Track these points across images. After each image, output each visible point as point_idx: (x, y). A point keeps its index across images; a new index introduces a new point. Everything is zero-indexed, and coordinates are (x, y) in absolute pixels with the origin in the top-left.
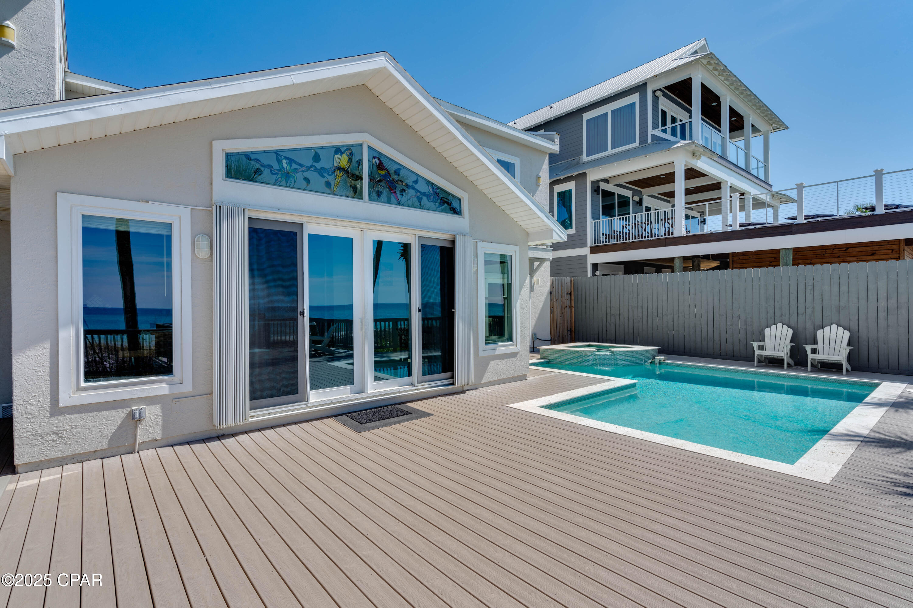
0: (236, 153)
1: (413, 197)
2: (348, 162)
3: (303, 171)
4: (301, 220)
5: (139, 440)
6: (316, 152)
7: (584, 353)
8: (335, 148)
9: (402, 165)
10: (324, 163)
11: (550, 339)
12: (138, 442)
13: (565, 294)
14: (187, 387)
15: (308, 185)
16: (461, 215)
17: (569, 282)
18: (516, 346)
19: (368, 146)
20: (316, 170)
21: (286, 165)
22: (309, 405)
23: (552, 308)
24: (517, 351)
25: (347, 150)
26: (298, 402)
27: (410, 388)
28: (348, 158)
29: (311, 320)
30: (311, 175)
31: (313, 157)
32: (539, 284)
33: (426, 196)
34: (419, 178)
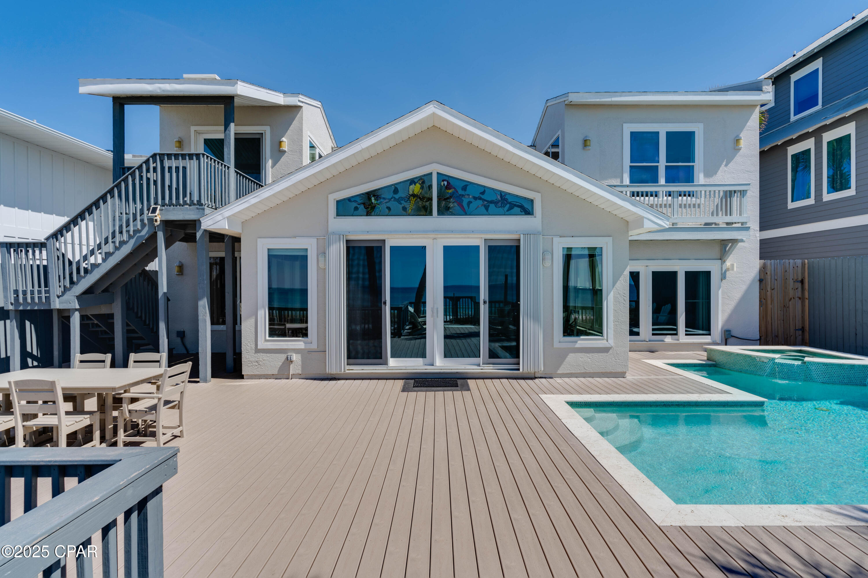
0: (342, 199)
1: (480, 206)
2: (420, 189)
3: (386, 203)
4: (384, 237)
5: (291, 372)
6: (395, 187)
7: (758, 359)
8: (410, 181)
9: (468, 182)
10: (401, 194)
11: (758, 337)
12: (291, 374)
13: (791, 282)
14: (314, 346)
15: (389, 212)
16: (532, 214)
17: (800, 265)
18: (607, 341)
19: (437, 172)
20: (395, 200)
21: (374, 201)
22: (389, 368)
23: (763, 300)
24: (608, 346)
25: (419, 180)
26: (381, 365)
27: (476, 367)
28: (420, 186)
29: (392, 308)
30: (393, 204)
31: (393, 191)
32: (735, 269)
33: (493, 203)
34: (486, 189)
